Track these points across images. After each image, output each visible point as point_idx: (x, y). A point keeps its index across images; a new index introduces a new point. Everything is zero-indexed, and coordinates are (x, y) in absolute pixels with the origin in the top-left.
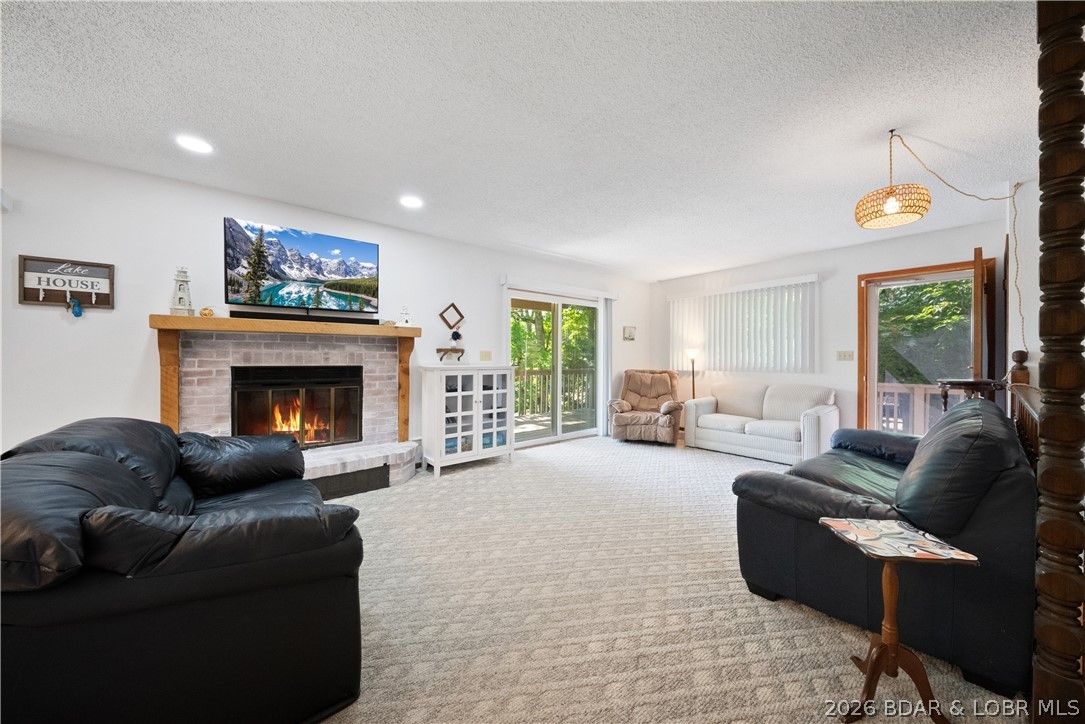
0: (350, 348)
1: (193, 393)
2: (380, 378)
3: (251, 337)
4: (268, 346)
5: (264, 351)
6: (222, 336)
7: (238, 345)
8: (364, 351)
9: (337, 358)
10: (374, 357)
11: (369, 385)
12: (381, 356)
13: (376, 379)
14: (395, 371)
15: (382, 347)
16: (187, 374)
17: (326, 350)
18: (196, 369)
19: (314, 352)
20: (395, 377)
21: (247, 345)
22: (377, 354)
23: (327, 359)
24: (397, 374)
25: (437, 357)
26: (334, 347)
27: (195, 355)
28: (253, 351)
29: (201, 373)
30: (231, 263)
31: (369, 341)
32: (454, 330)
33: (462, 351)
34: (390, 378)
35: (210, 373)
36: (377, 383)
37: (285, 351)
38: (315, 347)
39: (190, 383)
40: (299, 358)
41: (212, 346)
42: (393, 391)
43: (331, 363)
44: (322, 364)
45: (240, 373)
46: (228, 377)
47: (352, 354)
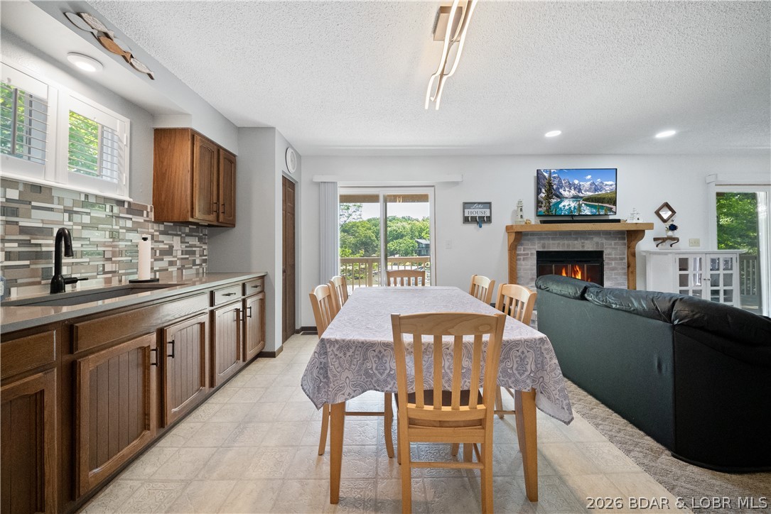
0: (596, 239)
1: (521, 265)
2: (615, 259)
3: (546, 234)
4: (553, 239)
5: (551, 242)
6: (533, 234)
7: (540, 239)
8: (604, 241)
9: (589, 246)
10: (611, 244)
11: (608, 264)
12: (615, 244)
13: (612, 259)
14: (624, 254)
15: (616, 238)
16: (518, 255)
17: (583, 241)
18: (522, 252)
19: (576, 242)
20: (624, 258)
21: (544, 239)
22: (613, 242)
23: (583, 246)
24: (626, 256)
25: (654, 244)
26: (587, 239)
27: (522, 245)
28: (546, 242)
29: (524, 255)
30: (538, 191)
31: (608, 234)
33: (677, 240)
34: (622, 259)
35: (528, 254)
36: (613, 262)
37: (561, 242)
38: (576, 239)
39: (520, 259)
40: (568, 246)
41: (528, 240)
42: (624, 269)
43: (586, 249)
44: (581, 249)
45: (540, 255)
46: (535, 257)
47: (597, 243)
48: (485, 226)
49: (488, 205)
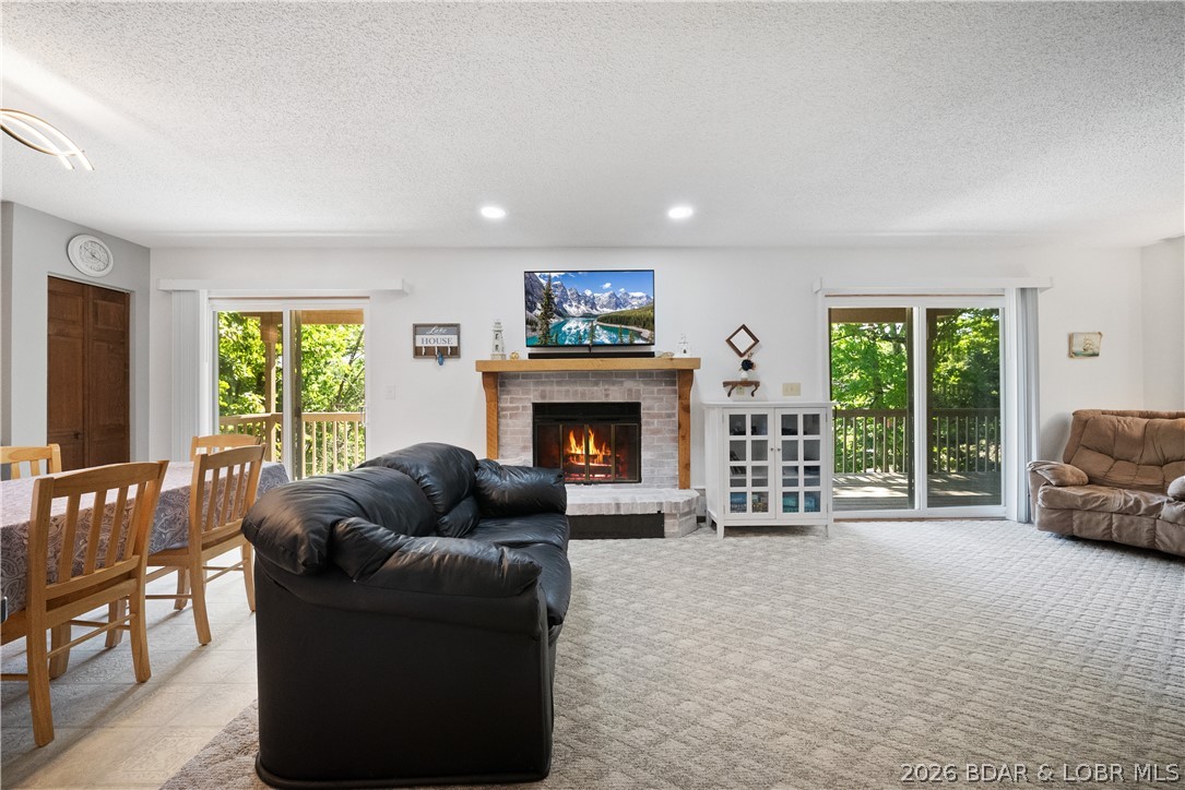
0: (629, 384)
1: (507, 425)
2: (659, 416)
3: (547, 376)
4: (559, 383)
5: (556, 388)
6: (526, 376)
7: (537, 384)
8: (642, 387)
9: (616, 395)
10: (652, 392)
11: (648, 423)
12: (659, 391)
13: (654, 416)
14: (674, 408)
15: (661, 382)
16: (504, 409)
17: (606, 387)
18: (509, 405)
19: (596, 388)
20: (674, 414)
21: (543, 383)
22: (656, 389)
23: (607, 395)
24: (676, 411)
25: (724, 391)
26: (614, 384)
27: (508, 393)
28: (548, 388)
29: (512, 409)
30: (530, 307)
31: (646, 376)
32: (745, 358)
33: (757, 384)
34: (669, 416)
35: (517, 408)
36: (656, 421)
37: (572, 388)
38: (596, 384)
39: (505, 416)
40: (583, 394)
41: (519, 385)
42: (673, 431)
43: (611, 400)
44: (604, 400)
45: (539, 409)
46: (530, 411)
47: (630, 390)
48: (450, 363)
49: (454, 328)
